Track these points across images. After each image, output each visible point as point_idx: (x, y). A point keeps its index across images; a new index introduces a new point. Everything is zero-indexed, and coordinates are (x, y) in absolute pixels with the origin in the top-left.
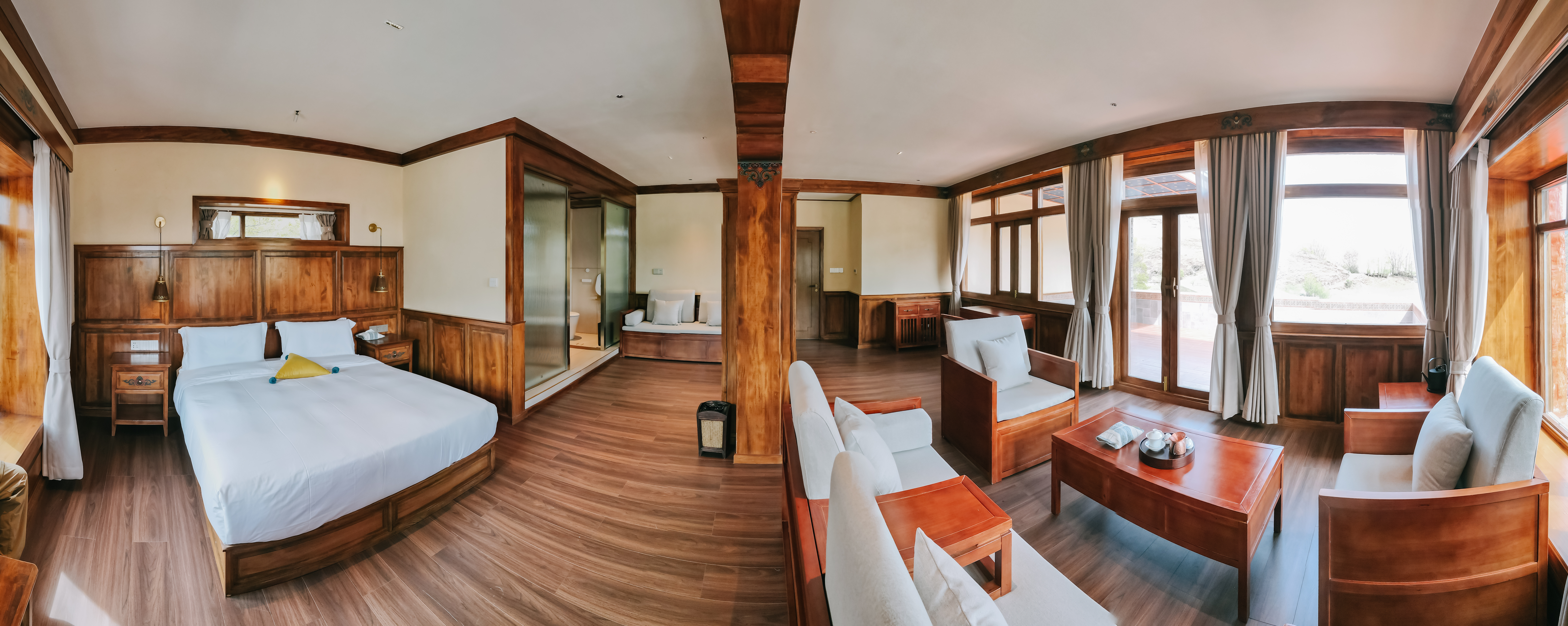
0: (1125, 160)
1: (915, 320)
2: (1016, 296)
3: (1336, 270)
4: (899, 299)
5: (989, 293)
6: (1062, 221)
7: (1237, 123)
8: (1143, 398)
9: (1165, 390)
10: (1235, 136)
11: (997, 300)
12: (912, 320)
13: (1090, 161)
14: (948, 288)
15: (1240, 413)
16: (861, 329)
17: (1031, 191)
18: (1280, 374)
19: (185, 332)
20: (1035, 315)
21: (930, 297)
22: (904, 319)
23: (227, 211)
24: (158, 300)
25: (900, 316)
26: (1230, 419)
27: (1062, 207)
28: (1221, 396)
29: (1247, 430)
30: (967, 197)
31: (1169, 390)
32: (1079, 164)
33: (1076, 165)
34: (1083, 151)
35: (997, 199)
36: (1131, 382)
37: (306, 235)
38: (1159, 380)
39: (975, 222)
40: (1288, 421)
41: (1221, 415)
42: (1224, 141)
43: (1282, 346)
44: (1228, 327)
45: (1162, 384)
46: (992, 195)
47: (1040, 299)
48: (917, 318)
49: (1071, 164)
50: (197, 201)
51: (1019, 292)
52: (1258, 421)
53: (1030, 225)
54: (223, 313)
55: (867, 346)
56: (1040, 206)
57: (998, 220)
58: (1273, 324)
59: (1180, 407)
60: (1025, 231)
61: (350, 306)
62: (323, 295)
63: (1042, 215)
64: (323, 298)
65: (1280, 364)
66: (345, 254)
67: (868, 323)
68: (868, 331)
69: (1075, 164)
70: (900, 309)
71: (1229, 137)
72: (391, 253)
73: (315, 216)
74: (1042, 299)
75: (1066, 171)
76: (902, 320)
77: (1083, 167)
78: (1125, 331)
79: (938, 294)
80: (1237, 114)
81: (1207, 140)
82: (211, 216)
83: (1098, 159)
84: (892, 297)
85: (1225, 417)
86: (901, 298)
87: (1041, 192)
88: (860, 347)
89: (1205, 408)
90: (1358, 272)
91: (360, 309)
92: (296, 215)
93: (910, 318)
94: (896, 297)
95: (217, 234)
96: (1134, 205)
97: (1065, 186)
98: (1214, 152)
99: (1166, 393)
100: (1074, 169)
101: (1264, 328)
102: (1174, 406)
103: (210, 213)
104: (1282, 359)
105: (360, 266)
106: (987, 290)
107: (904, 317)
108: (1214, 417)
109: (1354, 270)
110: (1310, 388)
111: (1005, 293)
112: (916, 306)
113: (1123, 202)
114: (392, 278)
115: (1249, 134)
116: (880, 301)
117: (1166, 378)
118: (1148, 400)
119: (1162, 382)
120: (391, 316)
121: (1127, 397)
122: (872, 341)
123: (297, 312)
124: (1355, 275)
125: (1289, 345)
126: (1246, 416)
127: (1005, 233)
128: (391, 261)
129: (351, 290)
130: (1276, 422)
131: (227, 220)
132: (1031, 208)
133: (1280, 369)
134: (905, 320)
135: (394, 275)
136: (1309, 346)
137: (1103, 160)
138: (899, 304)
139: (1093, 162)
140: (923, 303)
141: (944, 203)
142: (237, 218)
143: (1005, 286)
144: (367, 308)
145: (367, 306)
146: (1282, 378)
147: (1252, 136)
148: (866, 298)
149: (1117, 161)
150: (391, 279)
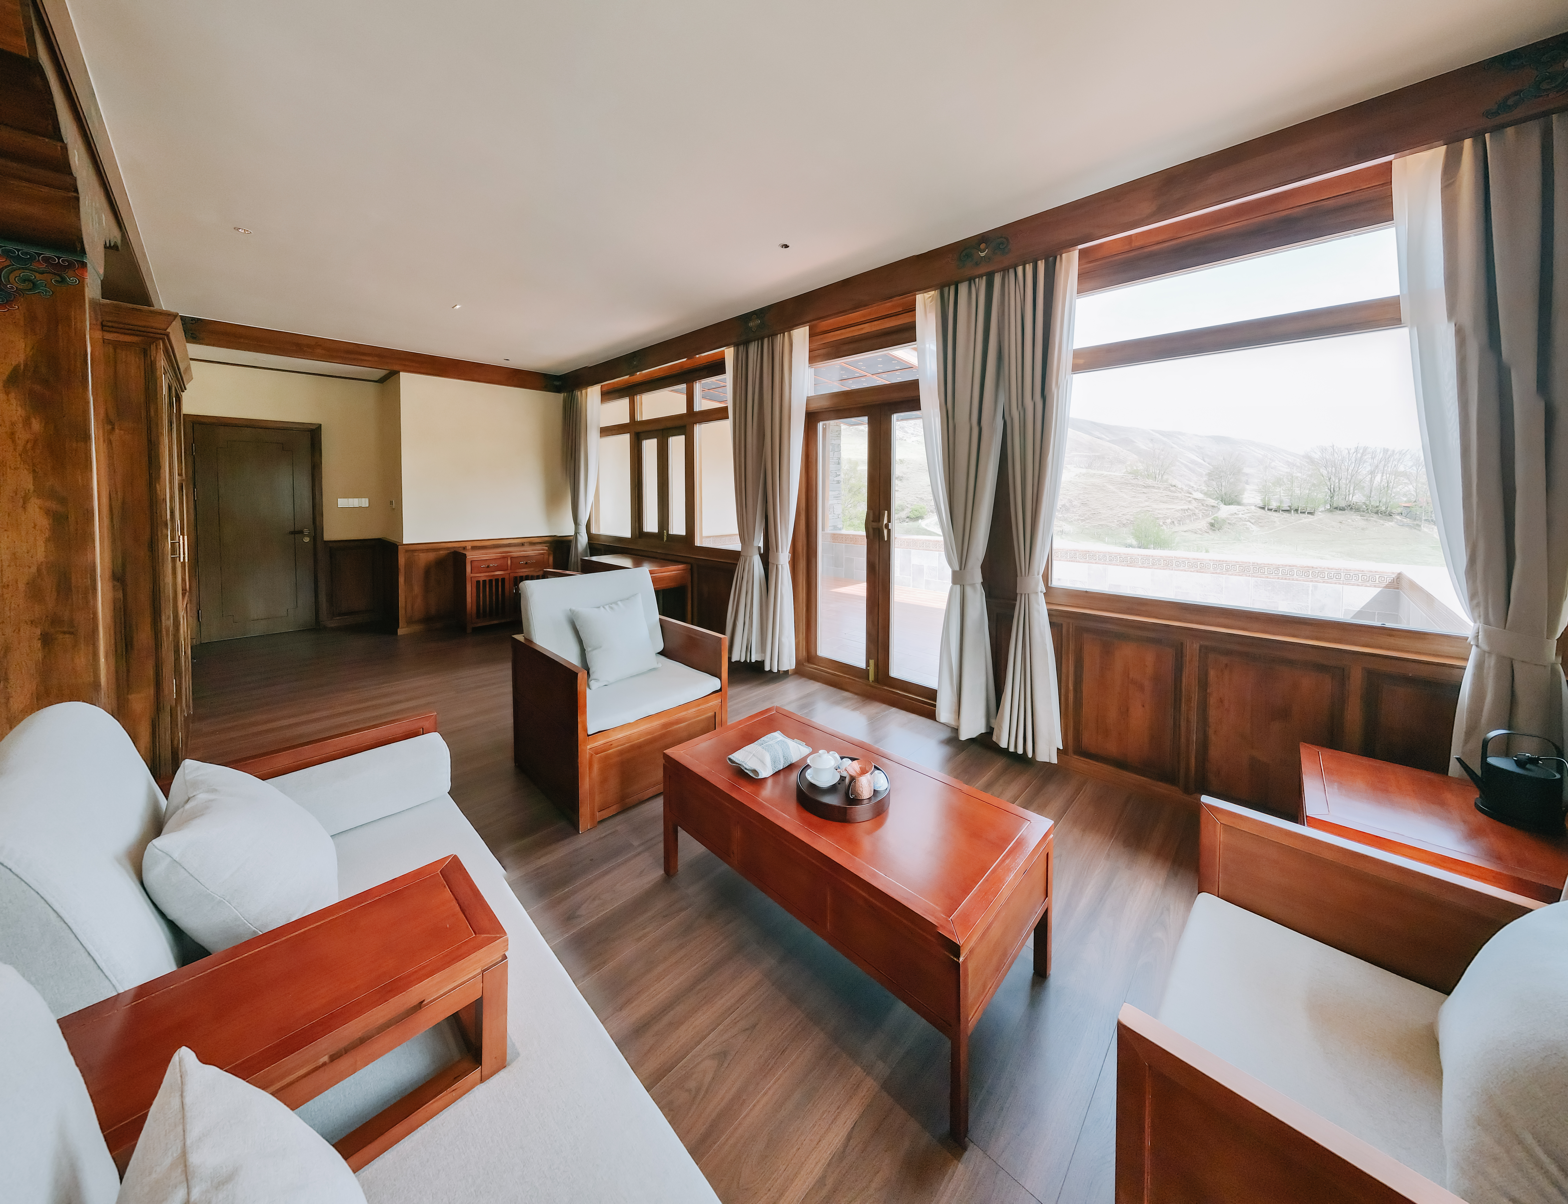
0: (812, 335)
1: (503, 580)
2: (665, 539)
3: (1190, 499)
4: (474, 548)
5: (628, 535)
6: (725, 428)
7: (983, 254)
8: (838, 690)
9: (870, 679)
10: (980, 276)
11: (640, 545)
12: (497, 580)
13: (762, 339)
14: (566, 529)
15: (990, 731)
16: (404, 600)
17: (684, 386)
18: (1064, 678)
20: (689, 566)
21: (532, 544)
22: (481, 579)
25: (473, 575)
26: (971, 740)
27: (725, 409)
28: (955, 699)
29: (1000, 763)
30: (593, 393)
31: (877, 680)
32: (746, 343)
33: (742, 346)
34: (751, 324)
35: (638, 398)
36: (822, 665)
38: (862, 664)
39: (607, 431)
40: (1078, 763)
41: (956, 730)
42: (963, 288)
43: (1068, 631)
44: (969, 590)
45: (866, 671)
46: (631, 391)
47: (698, 543)
48: (507, 577)
49: (737, 345)
51: (671, 532)
52: (1020, 751)
53: (684, 436)
55: (417, 628)
56: (697, 408)
57: (640, 429)
58: (1049, 592)
59: (894, 709)
60: (677, 444)
63: (701, 422)
65: (1064, 661)
67: (417, 589)
68: (419, 602)
69: (741, 344)
70: (475, 564)
71: (971, 280)
74: (701, 542)
75: (729, 353)
76: (478, 582)
77: (753, 348)
78: (813, 591)
79: (546, 539)
80: (983, 239)
81: (935, 290)
83: (773, 335)
84: (463, 544)
85: (964, 736)
86: (480, 546)
87: (698, 386)
88: (400, 632)
89: (931, 715)
90: (1239, 504)
93: (493, 578)
94: (469, 545)
96: (825, 404)
97: (728, 378)
98: (947, 307)
99: (873, 684)
100: (740, 350)
101: (1032, 597)
102: (884, 706)
104: (1068, 654)
106: (625, 531)
107: (482, 576)
108: (945, 734)
109: (1230, 500)
110: (1125, 712)
111: (650, 535)
112: (504, 557)
113: (809, 400)
115: (1005, 270)
116: (441, 552)
117: (872, 662)
118: (846, 694)
119: (866, 668)
121: (815, 686)
122: (427, 619)
124: (1233, 508)
125: (1080, 631)
126: (999, 737)
127: (650, 447)
130: (1055, 760)
132: (684, 411)
133: (1064, 670)
134: (484, 581)
136: (1124, 637)
137: (779, 337)
138: (471, 556)
139: (766, 340)
140: (516, 552)
141: (558, 399)
143: (651, 525)
146: (1067, 686)
147: (1012, 272)
148: (414, 549)
149: (801, 336)
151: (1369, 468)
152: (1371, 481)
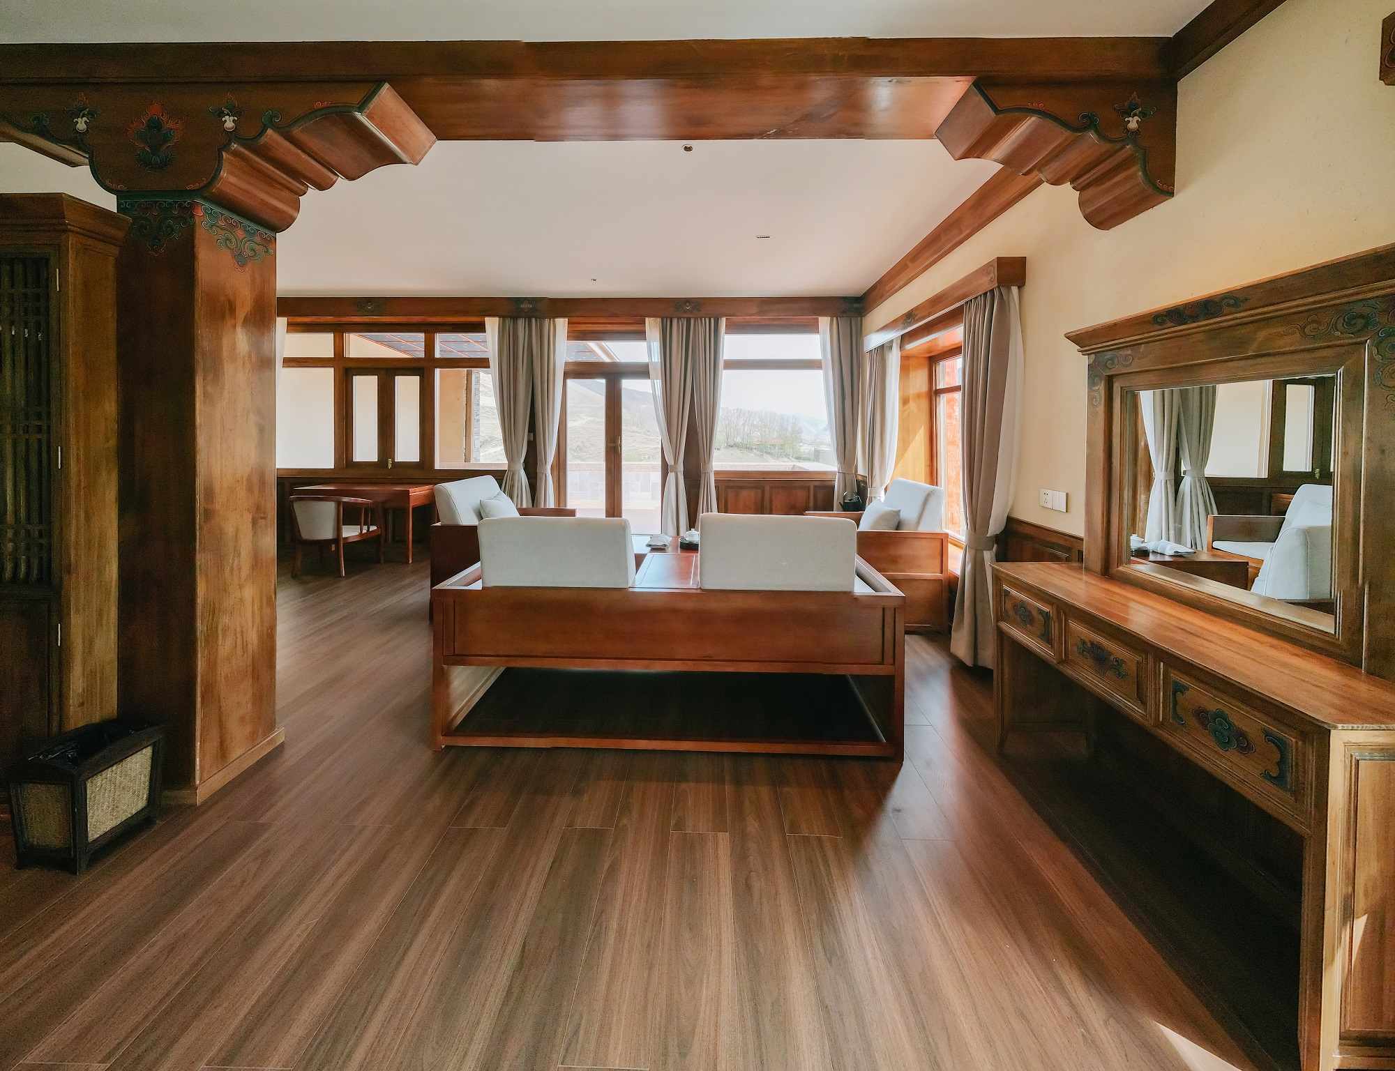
0: (570, 324)
2: (390, 466)
7: (687, 308)
10: (685, 318)
11: (351, 474)
13: (531, 319)
17: (423, 334)
27: (488, 360)
30: (282, 323)
32: (515, 318)
33: (509, 319)
34: (523, 306)
35: (346, 336)
42: (675, 322)
43: (722, 487)
44: (679, 474)
46: (336, 329)
47: (437, 468)
49: (500, 317)
51: (396, 460)
53: (418, 377)
56: (438, 355)
57: (350, 364)
58: (715, 472)
60: (407, 382)
63: (442, 367)
71: (679, 318)
74: (441, 467)
75: (492, 322)
77: (520, 323)
80: (689, 300)
81: (659, 318)
83: (541, 318)
87: (440, 338)
96: (574, 368)
97: (490, 337)
98: (666, 329)
100: (507, 321)
101: (710, 474)
111: (365, 464)
115: (697, 318)
125: (727, 487)
127: (366, 382)
132: (420, 355)
136: (743, 487)
137: (547, 321)
143: (365, 455)
147: (700, 319)
149: (562, 323)
151: (742, 422)
152: (744, 429)
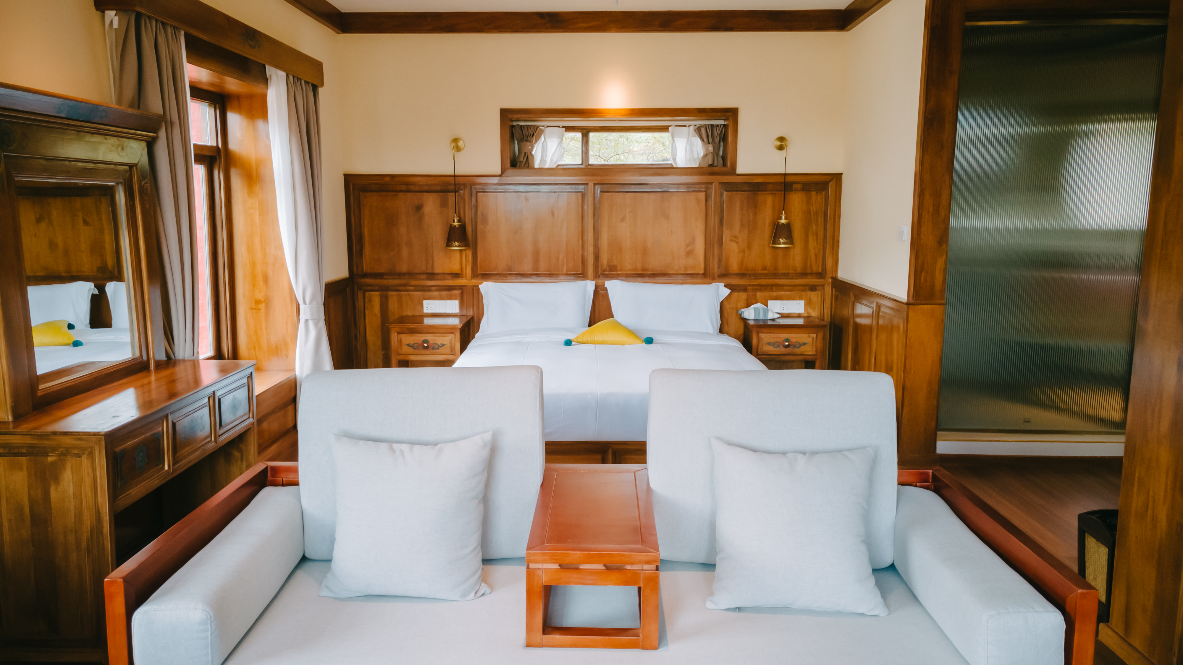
19: (487, 287)
23: (559, 127)
24: (451, 246)
37: (674, 159)
50: (506, 114)
54: (543, 267)
61: (734, 267)
62: (689, 248)
64: (689, 253)
66: (730, 187)
72: (817, 183)
73: (692, 128)
82: (533, 136)
91: (752, 272)
92: (665, 129)
95: (542, 160)
103: (531, 131)
105: (755, 206)
114: (817, 225)
120: (813, 288)
123: (648, 271)
128: (817, 198)
129: (737, 242)
131: (560, 140)
135: (821, 220)
142: (579, 135)
144: (766, 272)
145: (764, 268)
150: (814, 227)
